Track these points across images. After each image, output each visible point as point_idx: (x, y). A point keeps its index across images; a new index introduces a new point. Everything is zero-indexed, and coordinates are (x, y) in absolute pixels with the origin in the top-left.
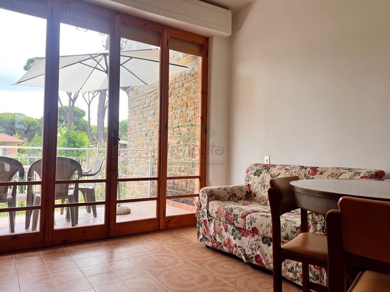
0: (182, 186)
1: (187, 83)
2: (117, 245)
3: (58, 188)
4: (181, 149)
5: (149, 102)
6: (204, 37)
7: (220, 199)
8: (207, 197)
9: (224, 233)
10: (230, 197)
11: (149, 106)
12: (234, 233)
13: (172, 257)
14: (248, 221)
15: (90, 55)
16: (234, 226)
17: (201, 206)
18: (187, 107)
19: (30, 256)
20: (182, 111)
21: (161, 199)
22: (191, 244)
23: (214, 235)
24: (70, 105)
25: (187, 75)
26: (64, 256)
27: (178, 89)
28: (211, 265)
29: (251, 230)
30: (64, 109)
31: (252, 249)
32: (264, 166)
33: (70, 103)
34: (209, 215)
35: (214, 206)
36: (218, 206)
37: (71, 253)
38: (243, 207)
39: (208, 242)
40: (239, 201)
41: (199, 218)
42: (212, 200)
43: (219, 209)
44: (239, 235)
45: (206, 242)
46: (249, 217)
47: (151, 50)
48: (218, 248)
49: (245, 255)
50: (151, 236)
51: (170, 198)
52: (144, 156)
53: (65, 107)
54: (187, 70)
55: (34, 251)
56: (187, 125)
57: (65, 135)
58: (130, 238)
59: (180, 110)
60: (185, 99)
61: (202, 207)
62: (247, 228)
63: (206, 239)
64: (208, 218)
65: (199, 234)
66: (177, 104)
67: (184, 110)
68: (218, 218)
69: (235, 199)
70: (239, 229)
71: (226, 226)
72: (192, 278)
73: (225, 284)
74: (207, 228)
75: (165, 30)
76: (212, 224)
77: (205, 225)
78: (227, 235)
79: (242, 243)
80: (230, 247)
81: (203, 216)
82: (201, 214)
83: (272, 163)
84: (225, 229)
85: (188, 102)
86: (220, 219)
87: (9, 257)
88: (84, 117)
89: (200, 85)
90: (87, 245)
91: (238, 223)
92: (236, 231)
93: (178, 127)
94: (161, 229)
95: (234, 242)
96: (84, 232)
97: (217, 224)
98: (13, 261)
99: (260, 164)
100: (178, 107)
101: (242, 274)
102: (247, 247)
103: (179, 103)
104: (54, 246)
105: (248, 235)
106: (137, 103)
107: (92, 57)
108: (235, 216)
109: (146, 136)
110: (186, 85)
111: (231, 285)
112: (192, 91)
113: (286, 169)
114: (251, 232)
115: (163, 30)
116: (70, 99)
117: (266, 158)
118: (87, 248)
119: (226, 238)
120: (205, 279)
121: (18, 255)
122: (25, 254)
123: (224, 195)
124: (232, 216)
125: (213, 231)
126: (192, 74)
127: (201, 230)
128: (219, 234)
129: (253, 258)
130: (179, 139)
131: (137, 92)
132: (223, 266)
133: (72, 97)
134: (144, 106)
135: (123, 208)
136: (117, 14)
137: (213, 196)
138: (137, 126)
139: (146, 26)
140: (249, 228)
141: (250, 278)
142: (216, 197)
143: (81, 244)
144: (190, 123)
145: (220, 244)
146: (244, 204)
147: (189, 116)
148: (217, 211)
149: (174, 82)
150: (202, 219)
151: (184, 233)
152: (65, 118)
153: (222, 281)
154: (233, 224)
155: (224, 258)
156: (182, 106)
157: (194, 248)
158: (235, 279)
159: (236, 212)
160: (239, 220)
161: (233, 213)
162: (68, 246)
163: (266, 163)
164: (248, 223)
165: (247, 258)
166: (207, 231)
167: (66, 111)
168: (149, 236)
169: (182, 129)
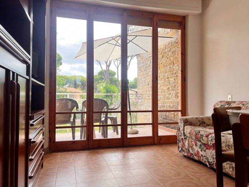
0: (171, 117)
1: (173, 48)
2: (128, 151)
3: (95, 115)
4: (170, 93)
5: (150, 63)
6: (182, 16)
7: (193, 124)
8: (183, 123)
9: (194, 147)
10: (200, 124)
11: (149, 66)
12: (201, 147)
13: (160, 160)
14: (210, 139)
15: (112, 37)
16: (201, 143)
17: (179, 129)
18: (174, 64)
19: (81, 153)
20: (170, 67)
21: (155, 125)
22: (174, 154)
23: (188, 148)
24: (107, 69)
25: (173, 43)
26: (98, 154)
27: (167, 53)
28: (185, 167)
29: (212, 145)
30: (104, 72)
31: (213, 158)
32: (226, 103)
33: (107, 68)
34: (185, 135)
35: (188, 129)
36: (191, 129)
37: (102, 153)
38: (208, 130)
39: (185, 153)
40: (207, 127)
41: (179, 137)
42: (187, 125)
43: (191, 131)
44: (205, 149)
45: (184, 153)
46: (211, 136)
47: (147, 29)
48: (191, 157)
49: (209, 162)
50: (149, 147)
51: (160, 124)
52: (147, 98)
53: (104, 70)
54: (173, 40)
55: (83, 151)
56: (174, 77)
57: (104, 87)
58: (136, 147)
59: (169, 66)
60: (172, 59)
61: (181, 130)
62: (209, 144)
63: (183, 151)
64: (184, 137)
65: (179, 148)
66: (167, 63)
67: (171, 66)
68: (191, 137)
69: (204, 125)
70: (205, 144)
71: (196, 143)
72: (171, 173)
73: (192, 179)
74: (184, 143)
75: (155, 16)
76: (187, 141)
77: (183, 142)
78: (196, 149)
79: (207, 154)
80: (199, 157)
81: (181, 136)
82: (180, 134)
83: (234, 100)
84: (195, 144)
85: (174, 61)
86: (192, 138)
87: (71, 152)
88: (115, 76)
89: (180, 49)
90: (111, 150)
91: (203, 140)
92: (203, 146)
93: (168, 78)
94: (155, 143)
95: (201, 153)
96: (109, 142)
97: (190, 141)
98: (73, 155)
99: (224, 101)
100: (168, 65)
101: (206, 174)
102: (209, 156)
103: (168, 62)
104: (93, 149)
105: (210, 148)
106: (142, 65)
107: (113, 38)
108: (202, 135)
109: (148, 85)
110: (172, 50)
111: (196, 180)
112: (176, 53)
113: (243, 104)
114: (212, 147)
115: (154, 16)
116: (107, 65)
117: (230, 96)
118: (111, 151)
119: (196, 150)
120: (179, 174)
121: (75, 152)
122: (79, 152)
123: (195, 122)
124: (200, 136)
125: (188, 145)
126: (176, 42)
127: (180, 145)
128: (192, 148)
129: (214, 164)
130: (168, 86)
131: (142, 57)
132: (193, 168)
133: (108, 64)
134: (147, 66)
135: (134, 130)
136: (125, 11)
137: (187, 123)
138: (143, 79)
139: (142, 15)
140: (211, 143)
141: (211, 177)
142: (189, 123)
143: (108, 149)
144: (176, 75)
145: (192, 154)
146: (210, 129)
147: (175, 70)
148: (189, 132)
149: (165, 48)
150: (180, 138)
151: (170, 147)
152: (104, 77)
153: (190, 177)
154: (200, 141)
155: (195, 164)
156: (170, 64)
157: (176, 156)
158: (200, 177)
159: (202, 133)
160: (204, 138)
161: (200, 134)
162: (101, 149)
163: (229, 100)
164: (210, 140)
165: (210, 164)
166: (184, 146)
167: (104, 73)
168: (147, 147)
169: (170, 79)
